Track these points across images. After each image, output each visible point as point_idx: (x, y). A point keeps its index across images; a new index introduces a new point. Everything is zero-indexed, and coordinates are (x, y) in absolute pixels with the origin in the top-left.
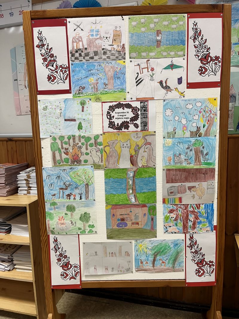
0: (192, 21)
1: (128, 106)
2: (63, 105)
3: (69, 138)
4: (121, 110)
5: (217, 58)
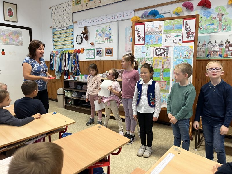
0: (185, 21)
1: (162, 48)
3: (143, 59)
4: (160, 50)
5: (193, 33)
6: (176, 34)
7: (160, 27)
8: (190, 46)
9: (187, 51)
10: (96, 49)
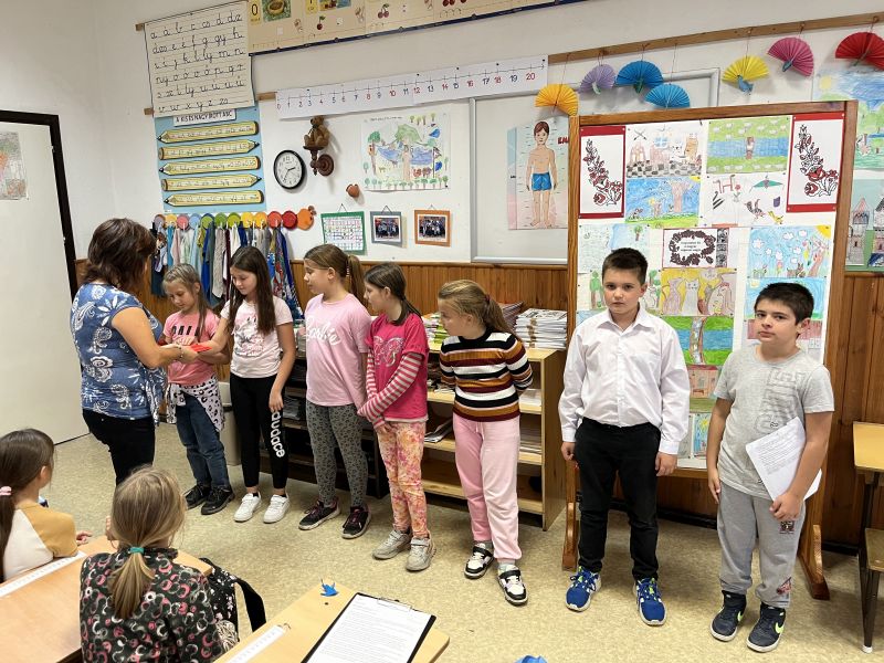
0: (798, 124)
1: (700, 234)
2: (611, 232)
4: (689, 239)
5: (833, 173)
6: (761, 177)
7: (692, 145)
8: (819, 227)
9: (804, 245)
10: (372, 214)
